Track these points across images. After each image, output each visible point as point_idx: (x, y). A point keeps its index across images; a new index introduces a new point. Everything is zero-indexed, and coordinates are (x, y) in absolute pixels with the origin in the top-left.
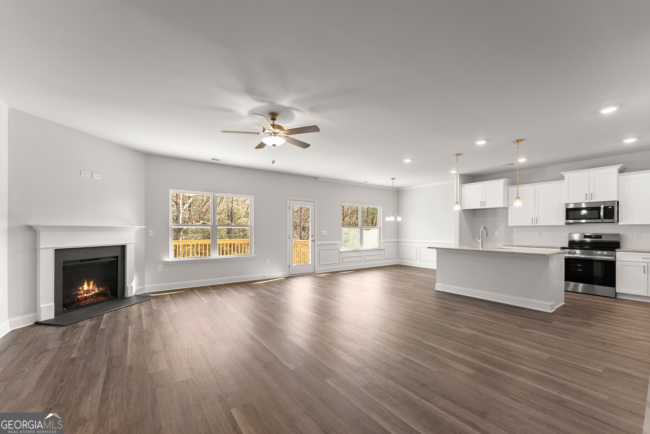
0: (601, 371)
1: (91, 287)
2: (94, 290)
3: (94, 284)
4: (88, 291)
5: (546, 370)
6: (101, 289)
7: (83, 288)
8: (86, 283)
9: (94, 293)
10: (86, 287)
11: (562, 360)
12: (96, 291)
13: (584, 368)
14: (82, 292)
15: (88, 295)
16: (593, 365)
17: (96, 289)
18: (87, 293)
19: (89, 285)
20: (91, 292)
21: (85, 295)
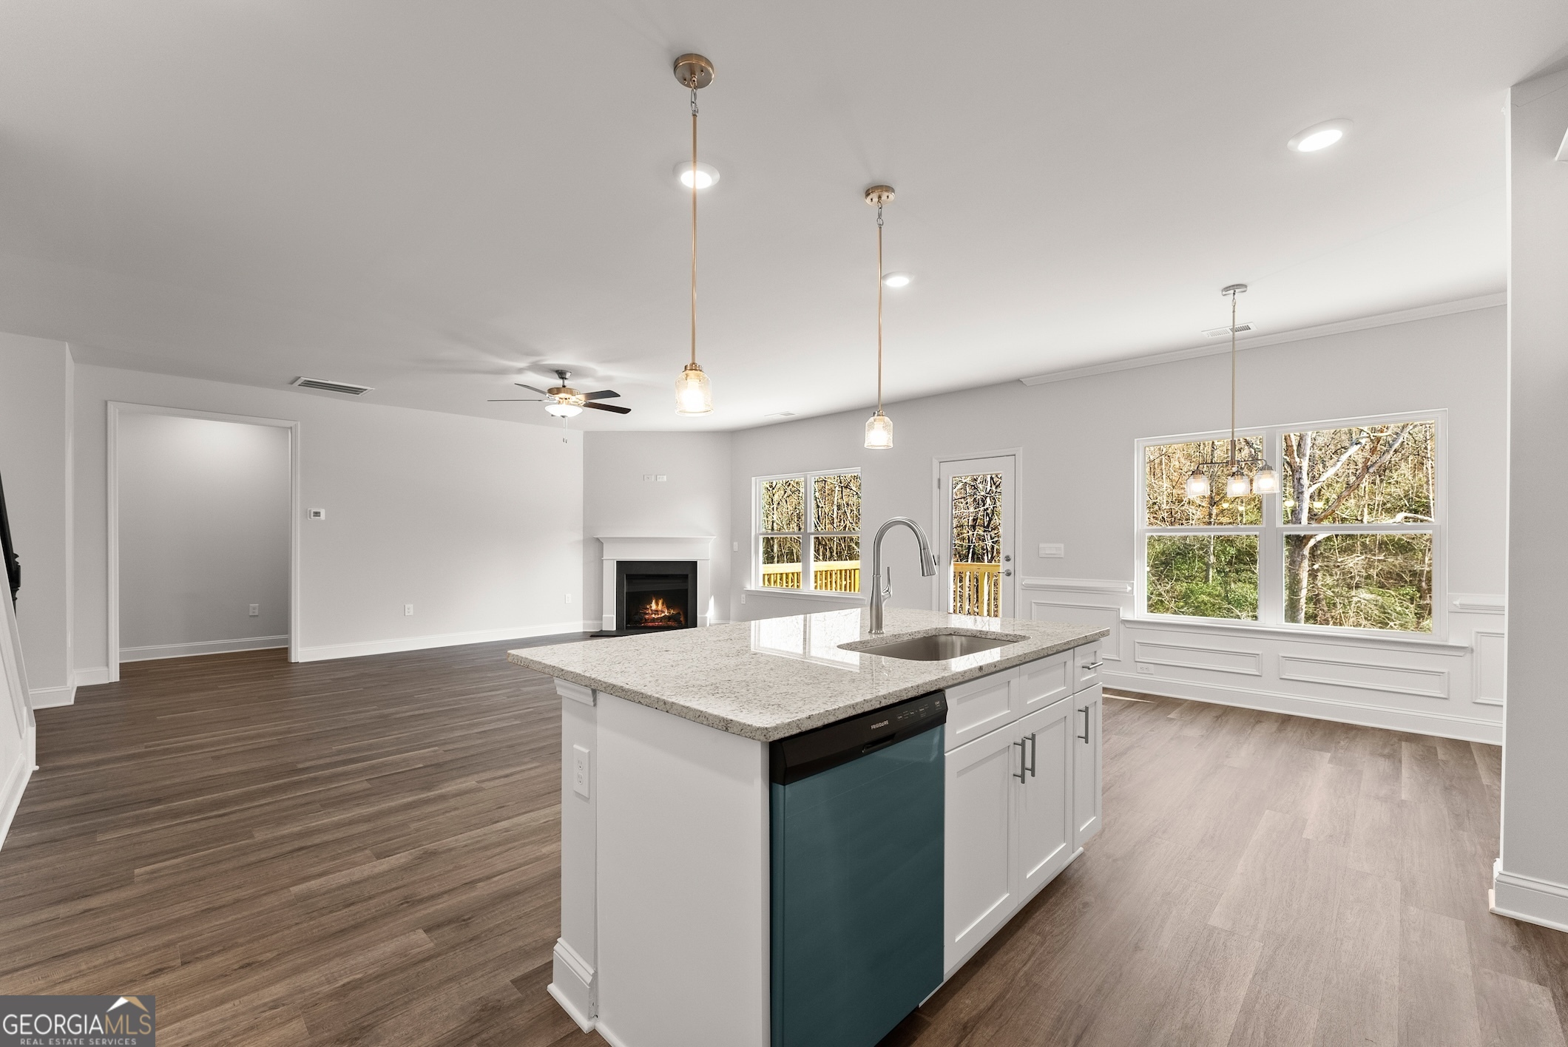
0: (137, 871)
1: (660, 607)
2: (663, 612)
3: (663, 604)
4: (656, 612)
5: (226, 817)
6: (672, 612)
7: (651, 607)
8: (654, 601)
9: (663, 615)
10: (654, 606)
11: (225, 845)
12: (666, 613)
13: (174, 858)
14: (650, 612)
15: (657, 616)
16: (162, 874)
17: (666, 611)
18: (655, 614)
19: (657, 604)
20: (659, 613)
21: (653, 616)
